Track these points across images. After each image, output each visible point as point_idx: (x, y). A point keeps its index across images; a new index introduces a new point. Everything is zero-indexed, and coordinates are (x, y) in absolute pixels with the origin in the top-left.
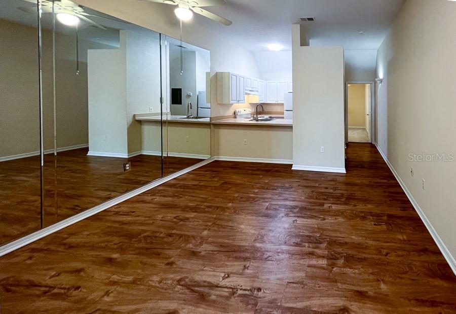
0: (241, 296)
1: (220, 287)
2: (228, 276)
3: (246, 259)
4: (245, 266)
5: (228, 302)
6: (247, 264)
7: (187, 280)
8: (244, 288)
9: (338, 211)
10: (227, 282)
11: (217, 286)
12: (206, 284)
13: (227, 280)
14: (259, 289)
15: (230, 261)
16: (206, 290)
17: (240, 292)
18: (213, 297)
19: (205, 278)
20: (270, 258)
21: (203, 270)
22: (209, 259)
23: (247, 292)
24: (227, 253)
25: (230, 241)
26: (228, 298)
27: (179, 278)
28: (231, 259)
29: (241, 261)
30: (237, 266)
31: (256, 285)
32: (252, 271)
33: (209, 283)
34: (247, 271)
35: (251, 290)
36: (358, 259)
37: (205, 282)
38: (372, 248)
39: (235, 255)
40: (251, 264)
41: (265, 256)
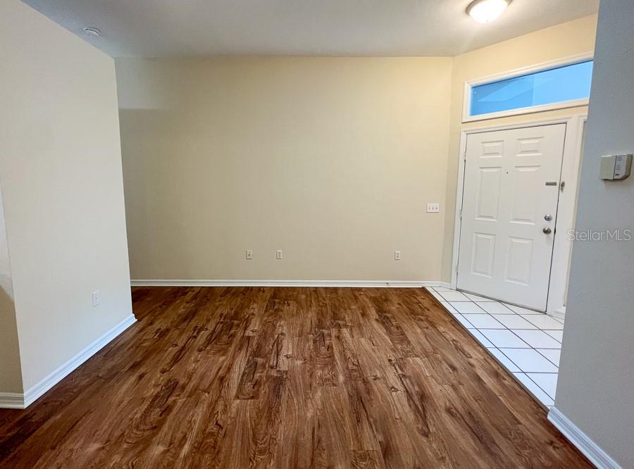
0: (402, 370)
1: (406, 388)
2: (393, 387)
3: (365, 382)
4: (375, 379)
5: (412, 376)
6: (371, 379)
8: (395, 371)
10: (399, 386)
11: (407, 391)
12: (411, 403)
13: (396, 387)
14: (390, 360)
15: (377, 396)
16: (416, 398)
17: (400, 372)
18: (417, 388)
19: (407, 409)
20: (356, 364)
21: (400, 418)
22: (384, 425)
23: (397, 367)
24: (367, 405)
26: (410, 378)
28: (372, 397)
29: (371, 386)
30: (378, 387)
31: (387, 363)
32: (377, 372)
33: (408, 400)
34: (379, 375)
35: (394, 366)
37: (410, 406)
39: (364, 395)
40: (369, 375)
41: (355, 367)
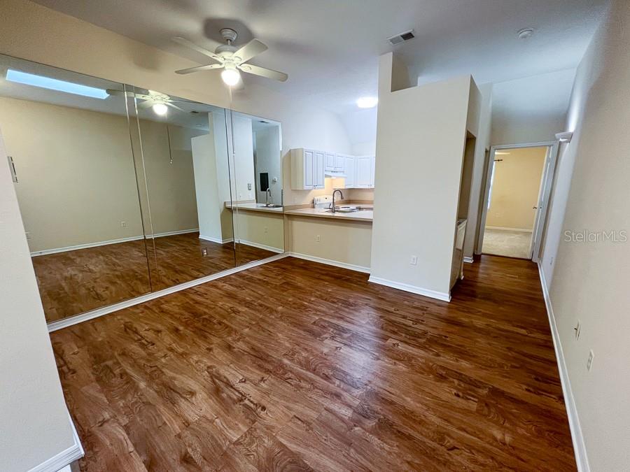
0: (245, 405)
1: (234, 388)
2: (244, 382)
3: (268, 371)
4: (263, 378)
5: (232, 406)
6: (266, 376)
7: (214, 369)
8: (251, 400)
9: (405, 354)
10: (240, 386)
11: (232, 387)
12: (225, 380)
13: (242, 384)
14: (264, 408)
15: (252, 367)
16: (222, 385)
17: (246, 402)
18: (224, 395)
19: (226, 374)
20: (289, 381)
21: (228, 366)
22: (237, 357)
23: (252, 405)
24: (254, 358)
25: (263, 347)
26: (235, 402)
27: (209, 364)
28: (254, 365)
29: (261, 371)
30: (255, 374)
31: (264, 403)
32: (266, 386)
33: (228, 380)
34: (262, 384)
35: (256, 405)
36: (399, 432)
37: (225, 377)
38: (431, 427)
39: (261, 362)
40: (270, 378)
41: (286, 376)
